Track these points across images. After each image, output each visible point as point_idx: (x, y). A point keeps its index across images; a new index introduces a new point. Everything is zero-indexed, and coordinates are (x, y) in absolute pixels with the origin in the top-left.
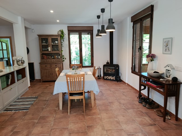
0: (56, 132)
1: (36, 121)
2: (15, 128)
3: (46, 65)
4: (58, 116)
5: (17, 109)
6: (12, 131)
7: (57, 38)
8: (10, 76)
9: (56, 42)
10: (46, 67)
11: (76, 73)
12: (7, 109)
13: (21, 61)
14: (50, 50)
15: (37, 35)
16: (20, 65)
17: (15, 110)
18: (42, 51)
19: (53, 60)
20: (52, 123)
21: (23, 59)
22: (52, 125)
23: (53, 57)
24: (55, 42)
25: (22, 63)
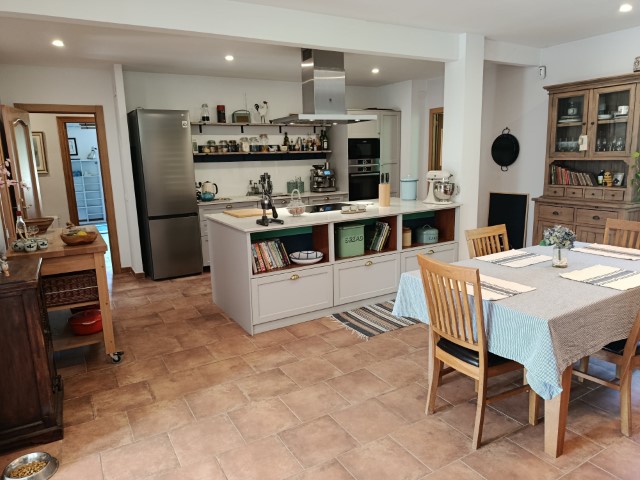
0: (320, 430)
1: (338, 373)
2: (290, 361)
3: (555, 209)
4: (395, 396)
5: (356, 323)
6: (278, 364)
7: (628, 91)
8: (386, 227)
9: (623, 109)
10: (555, 217)
11: (558, 264)
12: (346, 313)
13: (445, 187)
14: (583, 147)
15: (545, 88)
16: (440, 200)
17: (351, 325)
18: (553, 149)
19: (590, 192)
20: (354, 403)
21: (452, 181)
22: (344, 408)
23: (600, 178)
24: (617, 110)
25: (446, 192)
